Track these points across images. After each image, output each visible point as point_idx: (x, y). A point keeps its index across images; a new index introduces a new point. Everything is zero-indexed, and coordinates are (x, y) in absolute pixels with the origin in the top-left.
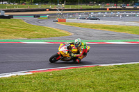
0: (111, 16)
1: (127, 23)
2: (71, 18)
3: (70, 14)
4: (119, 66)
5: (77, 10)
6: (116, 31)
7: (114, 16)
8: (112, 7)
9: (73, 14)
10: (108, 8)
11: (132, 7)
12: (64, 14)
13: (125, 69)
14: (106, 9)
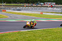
0: (27, 9)
1: (33, 12)
2: (8, 10)
3: (8, 8)
4: (29, 31)
5: (11, 6)
6: (28, 16)
7: (28, 9)
8: (27, 5)
9: (9, 8)
10: (25, 5)
11: (36, 5)
12: (5, 8)
13: (32, 32)
14: (24, 6)
